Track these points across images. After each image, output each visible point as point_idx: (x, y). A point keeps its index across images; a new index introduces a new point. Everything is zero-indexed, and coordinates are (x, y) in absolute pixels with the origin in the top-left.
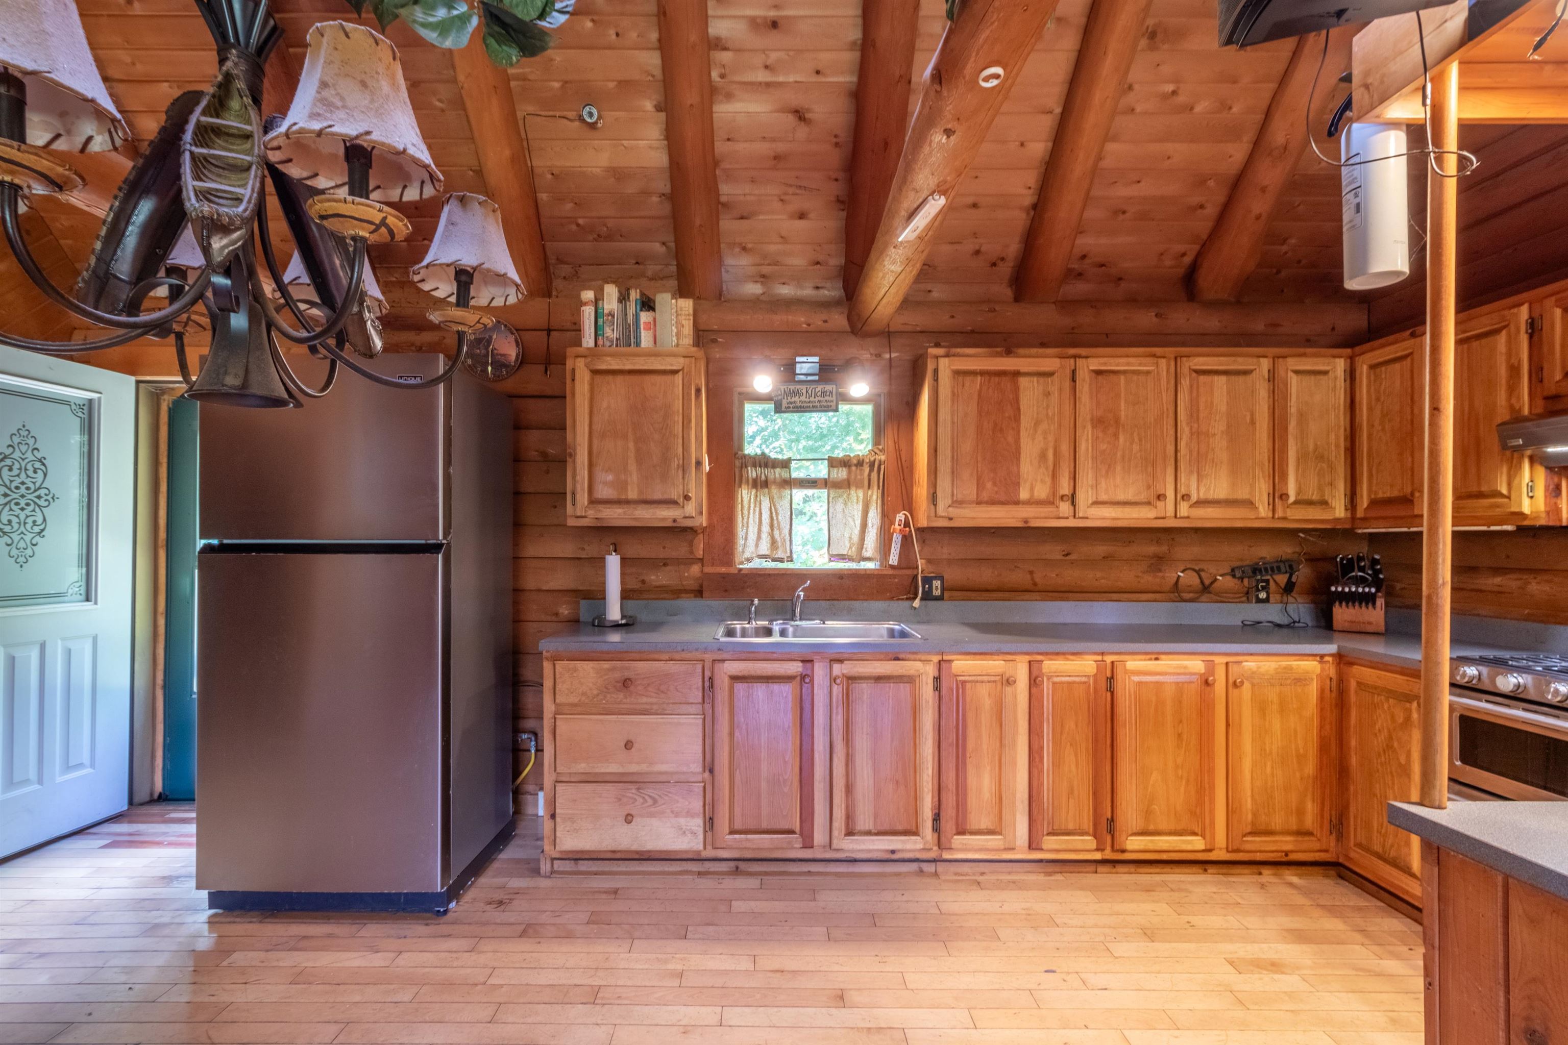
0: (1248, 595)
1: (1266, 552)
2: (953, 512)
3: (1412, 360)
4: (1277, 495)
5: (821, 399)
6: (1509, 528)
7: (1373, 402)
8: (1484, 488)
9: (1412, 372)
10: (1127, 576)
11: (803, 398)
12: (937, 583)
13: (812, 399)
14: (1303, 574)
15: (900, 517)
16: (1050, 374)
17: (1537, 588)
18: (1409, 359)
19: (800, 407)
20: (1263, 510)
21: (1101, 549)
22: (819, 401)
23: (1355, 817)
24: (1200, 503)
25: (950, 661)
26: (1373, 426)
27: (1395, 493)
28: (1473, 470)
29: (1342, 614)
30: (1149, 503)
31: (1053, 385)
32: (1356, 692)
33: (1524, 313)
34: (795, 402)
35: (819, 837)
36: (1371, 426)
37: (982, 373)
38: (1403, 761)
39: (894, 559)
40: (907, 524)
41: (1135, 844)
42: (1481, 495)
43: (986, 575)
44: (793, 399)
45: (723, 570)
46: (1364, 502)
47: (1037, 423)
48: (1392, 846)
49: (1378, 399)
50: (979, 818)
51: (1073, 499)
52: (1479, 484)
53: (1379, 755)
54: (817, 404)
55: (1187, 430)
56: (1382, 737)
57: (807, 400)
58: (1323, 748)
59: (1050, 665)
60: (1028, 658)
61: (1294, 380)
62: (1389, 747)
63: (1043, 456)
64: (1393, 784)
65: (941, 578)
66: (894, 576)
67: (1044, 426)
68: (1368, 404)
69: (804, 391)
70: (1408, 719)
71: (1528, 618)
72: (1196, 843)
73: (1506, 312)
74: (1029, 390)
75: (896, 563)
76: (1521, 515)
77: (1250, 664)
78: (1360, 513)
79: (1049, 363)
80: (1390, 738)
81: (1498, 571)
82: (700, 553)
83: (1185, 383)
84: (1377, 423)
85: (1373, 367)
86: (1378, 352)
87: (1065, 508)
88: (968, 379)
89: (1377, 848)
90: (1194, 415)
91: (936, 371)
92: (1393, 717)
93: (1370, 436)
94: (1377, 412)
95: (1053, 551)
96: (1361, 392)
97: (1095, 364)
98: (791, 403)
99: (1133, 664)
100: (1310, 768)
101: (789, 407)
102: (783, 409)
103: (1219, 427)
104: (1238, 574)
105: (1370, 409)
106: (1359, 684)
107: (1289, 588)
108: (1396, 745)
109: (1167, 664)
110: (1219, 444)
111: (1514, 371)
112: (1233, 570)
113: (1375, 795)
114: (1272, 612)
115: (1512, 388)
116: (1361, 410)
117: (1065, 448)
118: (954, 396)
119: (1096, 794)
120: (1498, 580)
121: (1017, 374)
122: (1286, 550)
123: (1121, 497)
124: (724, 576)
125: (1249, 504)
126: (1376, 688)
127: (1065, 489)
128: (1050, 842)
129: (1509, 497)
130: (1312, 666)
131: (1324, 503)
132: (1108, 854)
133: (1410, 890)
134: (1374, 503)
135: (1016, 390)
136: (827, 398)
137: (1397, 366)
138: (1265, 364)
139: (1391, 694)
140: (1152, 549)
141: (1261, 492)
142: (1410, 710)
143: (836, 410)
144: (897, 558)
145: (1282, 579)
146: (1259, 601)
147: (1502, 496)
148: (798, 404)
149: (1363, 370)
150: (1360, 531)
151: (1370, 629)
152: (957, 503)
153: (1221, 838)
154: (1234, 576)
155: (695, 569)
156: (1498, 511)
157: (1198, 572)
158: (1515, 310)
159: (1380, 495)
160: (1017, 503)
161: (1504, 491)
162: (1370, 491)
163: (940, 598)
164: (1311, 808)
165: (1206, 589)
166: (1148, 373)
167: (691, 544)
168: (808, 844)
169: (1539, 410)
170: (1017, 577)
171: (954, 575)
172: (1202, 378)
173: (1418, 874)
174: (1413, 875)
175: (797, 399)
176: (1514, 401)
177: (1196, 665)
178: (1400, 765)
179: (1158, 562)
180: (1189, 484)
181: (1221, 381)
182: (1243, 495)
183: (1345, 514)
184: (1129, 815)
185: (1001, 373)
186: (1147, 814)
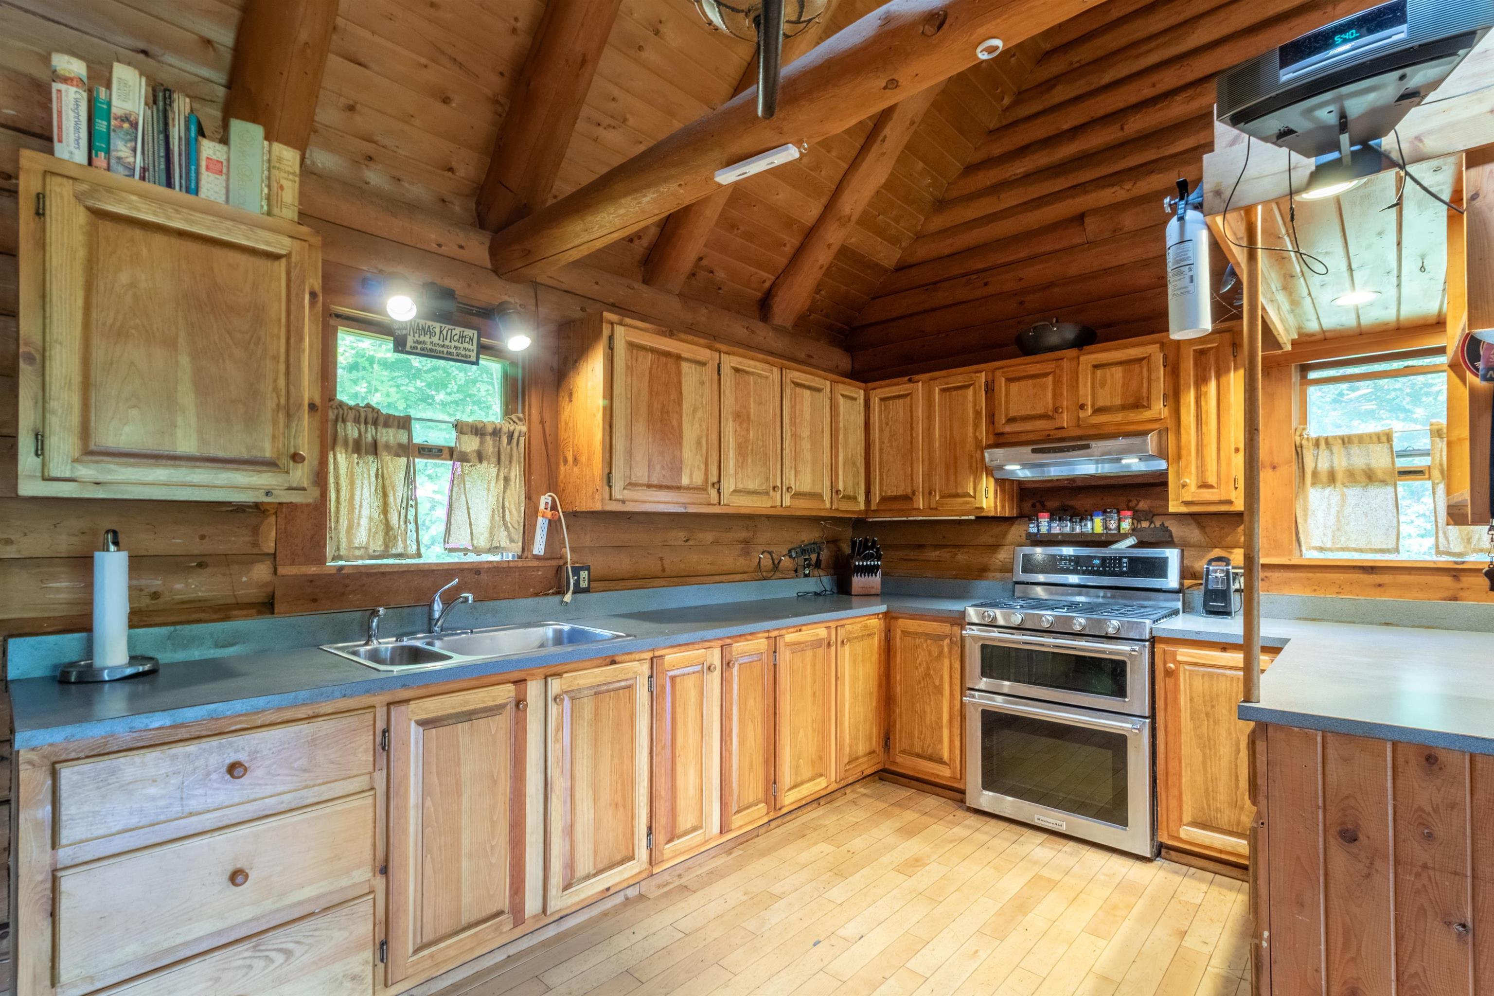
0: (800, 572)
1: (806, 536)
2: (628, 494)
3: (911, 399)
4: (835, 491)
5: (459, 345)
6: (973, 518)
7: (884, 425)
8: (960, 491)
9: (911, 406)
11: (435, 339)
12: (584, 574)
13: (447, 343)
14: (827, 553)
15: (545, 500)
16: (702, 363)
17: (961, 557)
18: (909, 398)
19: (431, 350)
20: (824, 501)
21: (712, 534)
22: (456, 348)
23: (901, 732)
24: (798, 495)
25: (661, 657)
26: (883, 443)
27: (900, 492)
28: (952, 478)
29: (858, 582)
30: (767, 493)
31: (705, 373)
32: (901, 638)
33: (983, 377)
34: (424, 343)
35: (533, 907)
36: (882, 442)
37: (653, 350)
38: (937, 684)
39: (539, 547)
40: (554, 508)
41: (788, 798)
42: (957, 495)
43: (622, 563)
44: (422, 338)
45: (313, 570)
46: (876, 498)
47: (695, 410)
48: (929, 746)
49: (887, 424)
50: (686, 818)
51: (717, 486)
52: (956, 488)
53: (920, 682)
54: (453, 350)
55: (789, 431)
56: (922, 669)
57: (441, 343)
58: (880, 685)
59: (736, 649)
60: (720, 643)
61: (841, 400)
62: (927, 675)
63: (699, 443)
64: (930, 701)
65: (588, 568)
66: (537, 568)
67: (699, 414)
68: (879, 427)
69: (437, 330)
70: (941, 653)
71: (956, 577)
72: (822, 783)
73: (973, 375)
74: (688, 375)
75: (542, 553)
76: (982, 508)
77: (848, 625)
78: (874, 507)
79: (704, 354)
80: (928, 668)
81: (937, 547)
82: (269, 546)
83: (788, 391)
84: (886, 441)
85: (883, 400)
86: (887, 389)
87: (711, 494)
88: (641, 354)
89: (918, 750)
90: (792, 420)
91: (611, 338)
92: (930, 653)
93: (881, 450)
94: (887, 434)
95: (678, 537)
96: (874, 417)
97: (733, 361)
98: (419, 343)
99: (789, 637)
100: (874, 701)
101: (415, 348)
102: (408, 349)
103: (805, 432)
104: (794, 555)
105: (881, 430)
106: (902, 631)
107: (819, 565)
108: (932, 672)
109: (807, 632)
110: (806, 446)
111: (977, 414)
112: (790, 551)
113: (916, 712)
114: (813, 584)
115: (976, 426)
116: (874, 430)
117: (714, 437)
118: (629, 369)
119: (766, 762)
120: (937, 553)
121: (679, 358)
122: (816, 535)
123: (751, 486)
124: (311, 580)
125: (820, 496)
126: (916, 633)
127: (714, 476)
129: (975, 497)
130: (875, 623)
131: (855, 498)
132: (772, 815)
133: (941, 774)
134: (884, 499)
135: (679, 373)
136: (466, 345)
137: (901, 401)
138: (828, 385)
139: (928, 636)
140: (743, 535)
141: (827, 484)
142: (942, 646)
143: (476, 363)
144: (543, 547)
145: (815, 557)
146: (806, 576)
147: (970, 496)
148: (429, 346)
149: (875, 401)
150: (871, 520)
151: (873, 592)
152: (628, 485)
153: (832, 773)
154: (791, 557)
155: (261, 571)
156: (968, 507)
157: (770, 553)
158: (978, 375)
159: (889, 493)
160: (679, 488)
161: (972, 493)
162: (881, 490)
163: (586, 590)
164: (875, 733)
165: (776, 568)
166: (767, 377)
167: (255, 530)
168: (519, 921)
169: (991, 442)
170: (649, 564)
171: (600, 563)
172: (798, 390)
173: (947, 761)
174: (944, 763)
175: (427, 338)
176: (977, 434)
178: (935, 687)
179: (747, 545)
180: (790, 479)
181: (807, 393)
182: (817, 490)
183: (862, 507)
184: (786, 776)
185: (667, 354)
186: (796, 768)
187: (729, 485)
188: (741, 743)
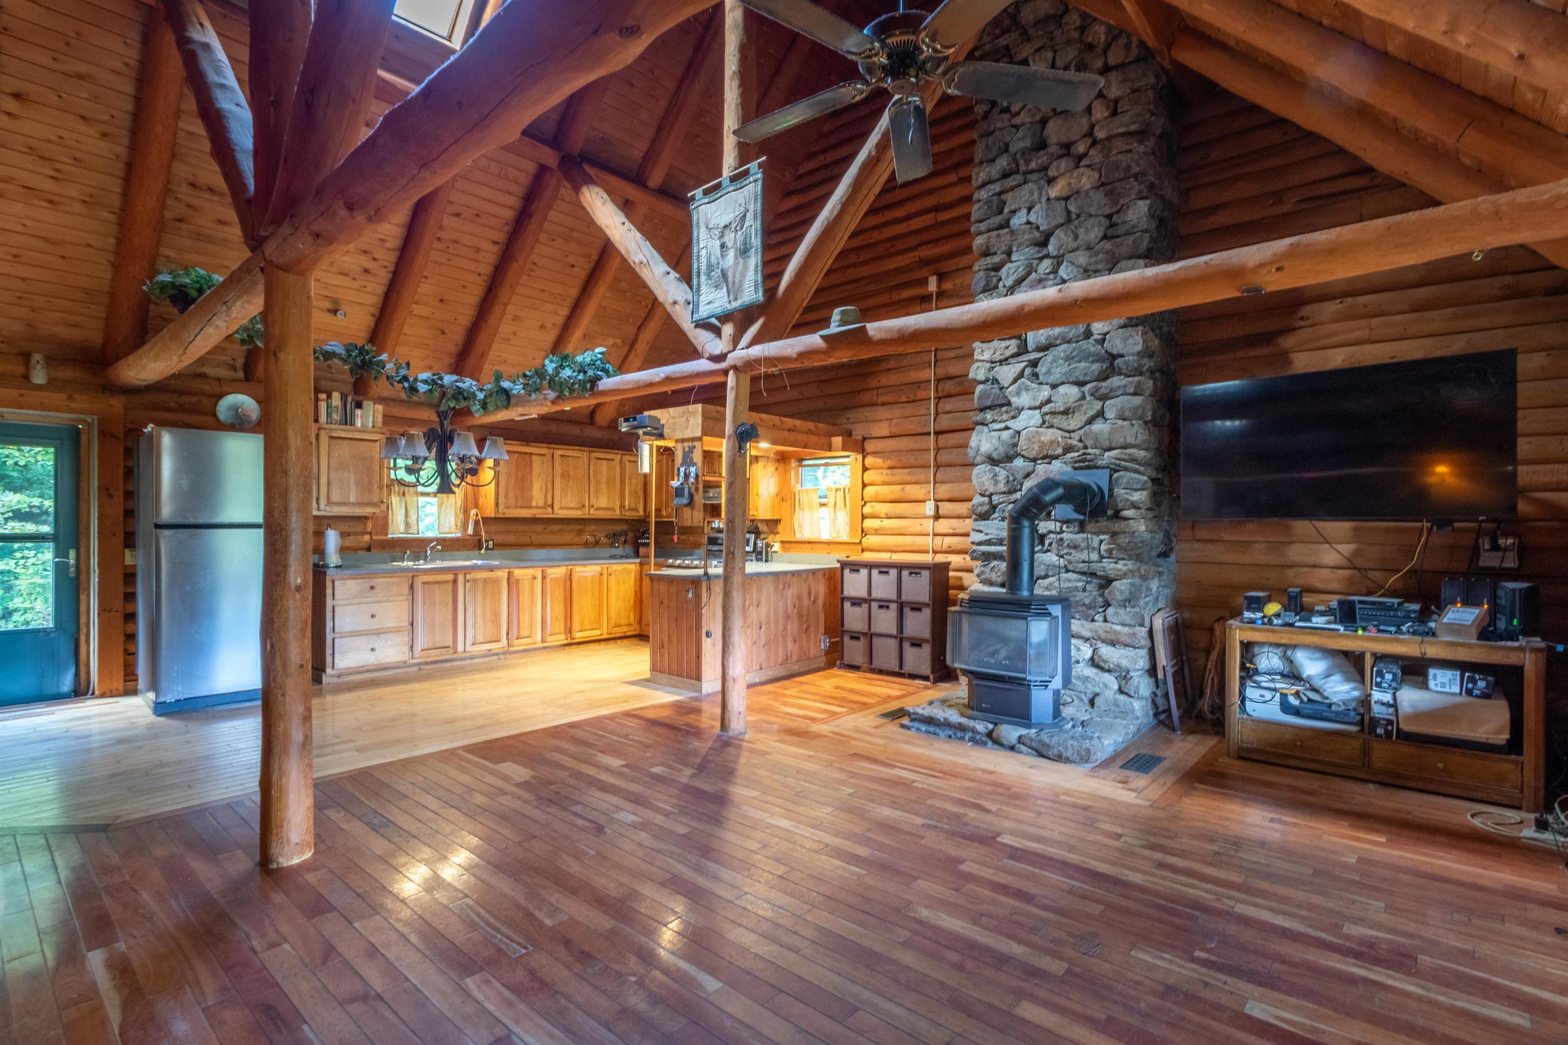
0: (612, 545)
1: (618, 528)
2: (506, 510)
4: (622, 506)
10: (569, 538)
12: (491, 543)
14: (630, 535)
15: (472, 512)
16: (543, 455)
20: (618, 512)
21: (558, 527)
23: (643, 616)
24: (598, 509)
25: (513, 572)
29: (641, 550)
30: (579, 509)
31: (545, 459)
32: (646, 576)
35: (460, 648)
37: (519, 452)
39: (470, 531)
40: (476, 516)
41: (579, 636)
43: (511, 539)
45: (384, 538)
47: (539, 476)
50: (524, 633)
51: (552, 506)
55: (593, 481)
58: (636, 595)
59: (550, 571)
60: (541, 569)
61: (628, 463)
63: (541, 488)
65: (492, 540)
66: (469, 540)
67: (542, 477)
72: (598, 632)
74: (536, 461)
75: (471, 534)
77: (615, 567)
78: (648, 514)
79: (545, 451)
82: (370, 529)
83: (592, 462)
87: (549, 510)
88: (512, 453)
90: (595, 474)
95: (539, 528)
97: (561, 452)
99: (578, 569)
100: (632, 602)
103: (604, 479)
104: (608, 537)
107: (625, 542)
109: (589, 568)
110: (604, 486)
112: (607, 535)
114: (619, 551)
117: (550, 485)
118: (508, 463)
119: (566, 618)
121: (531, 454)
122: (624, 527)
123: (570, 505)
124: (384, 541)
125: (613, 509)
127: (550, 502)
128: (549, 639)
130: (632, 567)
131: (636, 510)
132: (569, 641)
135: (531, 461)
138: (619, 457)
140: (578, 527)
141: (618, 503)
144: (472, 531)
145: (623, 538)
146: (615, 547)
151: (651, 554)
152: (507, 507)
153: (605, 631)
155: (367, 538)
157: (594, 536)
160: (531, 507)
163: (493, 549)
164: (632, 616)
165: (597, 543)
166: (580, 457)
167: (365, 525)
168: (456, 652)
170: (525, 539)
171: (499, 539)
177: (598, 568)
179: (580, 532)
180: (593, 501)
181: (605, 462)
182: (611, 506)
183: (641, 513)
184: (576, 625)
185: (525, 453)
186: (582, 624)
187: (557, 505)
188: (552, 609)
